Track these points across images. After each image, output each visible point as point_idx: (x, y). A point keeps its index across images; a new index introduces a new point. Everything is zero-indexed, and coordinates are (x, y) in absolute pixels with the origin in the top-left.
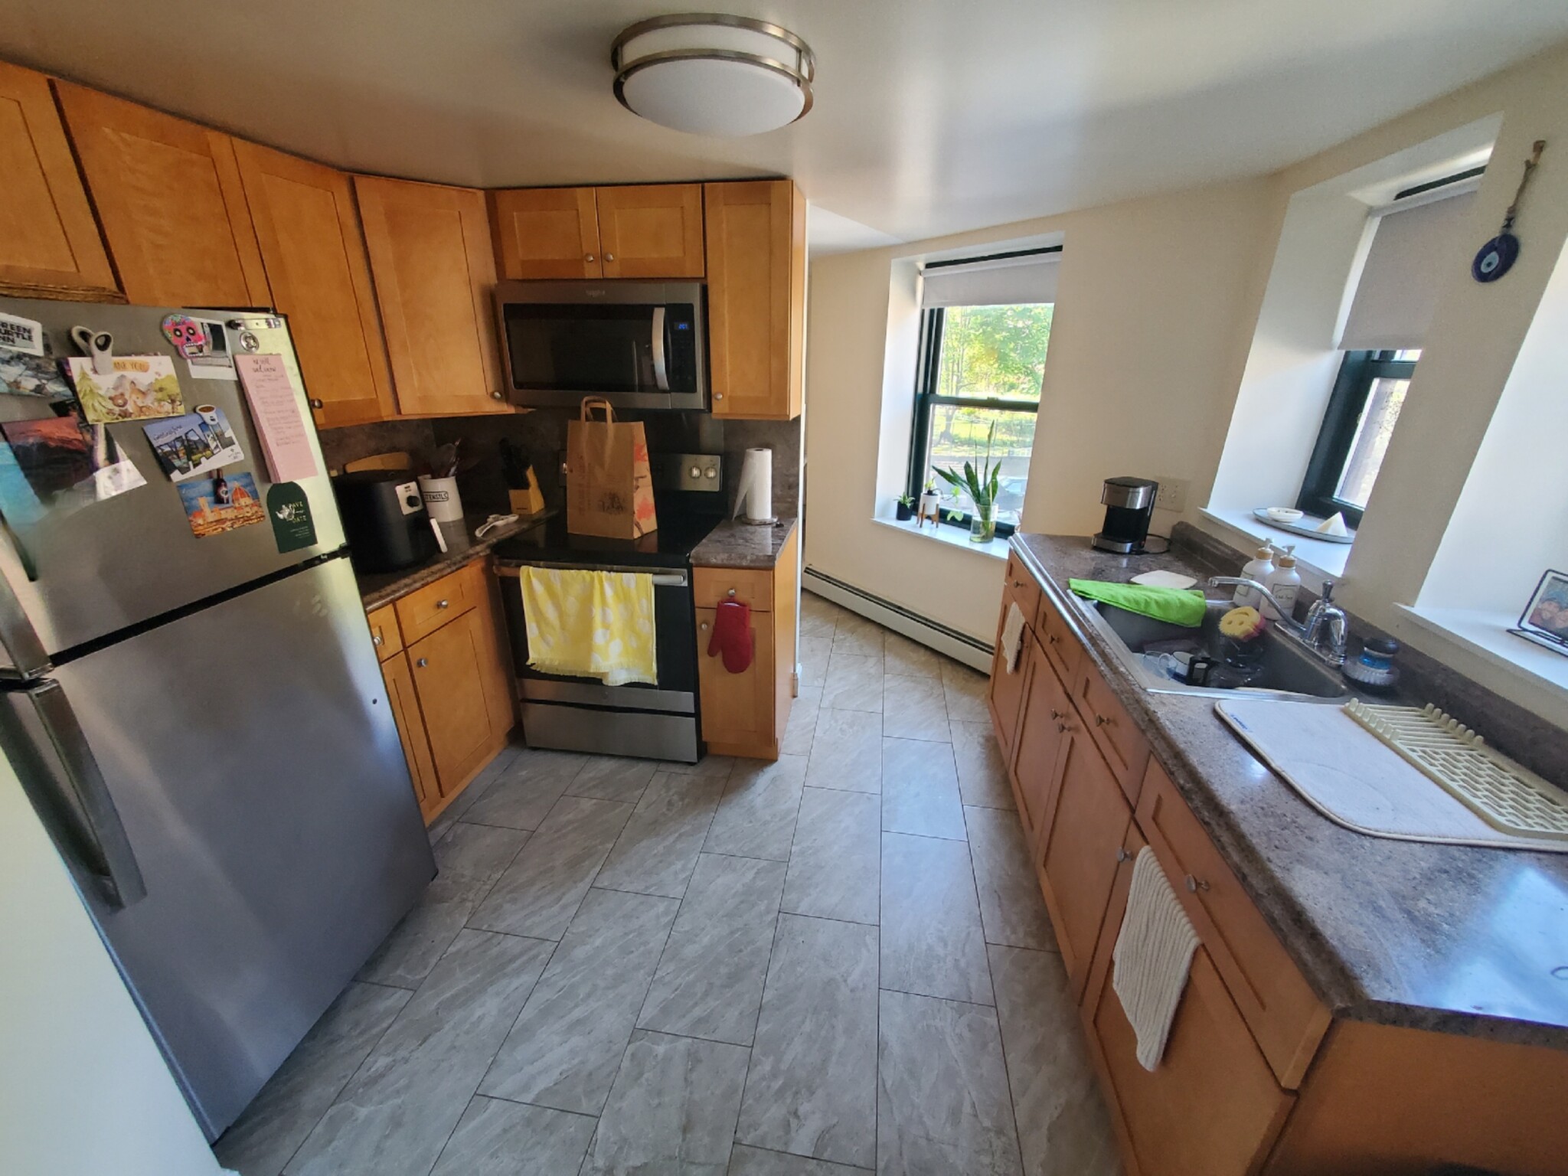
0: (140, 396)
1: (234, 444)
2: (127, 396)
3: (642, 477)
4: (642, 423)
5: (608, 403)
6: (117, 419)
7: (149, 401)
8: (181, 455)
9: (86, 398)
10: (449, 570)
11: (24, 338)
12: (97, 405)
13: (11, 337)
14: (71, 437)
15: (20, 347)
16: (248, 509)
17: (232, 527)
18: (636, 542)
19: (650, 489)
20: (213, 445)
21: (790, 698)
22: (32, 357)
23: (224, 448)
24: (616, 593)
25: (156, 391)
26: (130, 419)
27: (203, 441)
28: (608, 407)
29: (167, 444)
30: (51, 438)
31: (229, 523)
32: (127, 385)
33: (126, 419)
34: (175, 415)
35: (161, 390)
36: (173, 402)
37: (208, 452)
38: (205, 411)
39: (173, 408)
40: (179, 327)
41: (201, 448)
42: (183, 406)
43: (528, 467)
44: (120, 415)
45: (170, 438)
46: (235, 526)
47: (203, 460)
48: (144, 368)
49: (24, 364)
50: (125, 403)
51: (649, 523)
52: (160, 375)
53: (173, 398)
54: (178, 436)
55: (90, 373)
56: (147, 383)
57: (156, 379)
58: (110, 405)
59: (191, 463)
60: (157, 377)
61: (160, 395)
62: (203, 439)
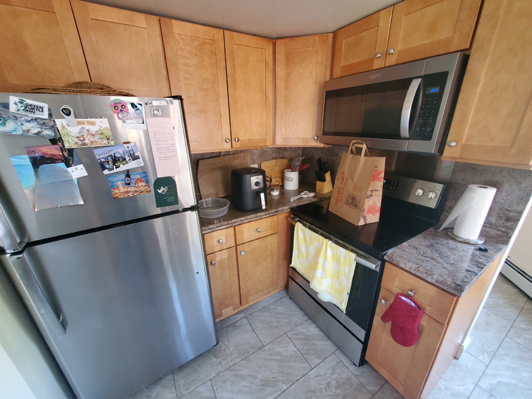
0: (92, 136)
1: (139, 158)
2: (85, 137)
3: (376, 191)
4: (384, 159)
5: (364, 144)
6: (80, 146)
7: (96, 139)
8: (110, 163)
9: (65, 137)
10: (265, 217)
11: (39, 111)
12: (70, 140)
13: (33, 111)
14: (56, 154)
15: (38, 115)
16: (142, 188)
17: (133, 195)
18: (360, 228)
19: (380, 198)
20: (127, 159)
21: (452, 358)
22: (42, 119)
23: (133, 160)
24: (333, 255)
25: (100, 135)
26: (86, 147)
27: (123, 157)
28: (364, 147)
29: (104, 158)
30: (47, 154)
31: (132, 193)
32: (85, 131)
33: (84, 147)
34: (109, 145)
35: (102, 134)
36: (108, 139)
37: (124, 162)
38: (125, 144)
39: (108, 142)
40: (117, 105)
41: (121, 160)
42: (113, 141)
43: (327, 172)
44: (81, 145)
45: (105, 156)
46: (135, 194)
47: (121, 165)
48: (93, 124)
49: (37, 122)
50: (84, 140)
51: (374, 218)
52: (101, 127)
53: (108, 137)
54: (110, 155)
55: (66, 126)
56: (95, 131)
57: (100, 129)
58: (77, 140)
59: (114, 167)
60: (100, 128)
61: (101, 136)
62: (123, 156)
